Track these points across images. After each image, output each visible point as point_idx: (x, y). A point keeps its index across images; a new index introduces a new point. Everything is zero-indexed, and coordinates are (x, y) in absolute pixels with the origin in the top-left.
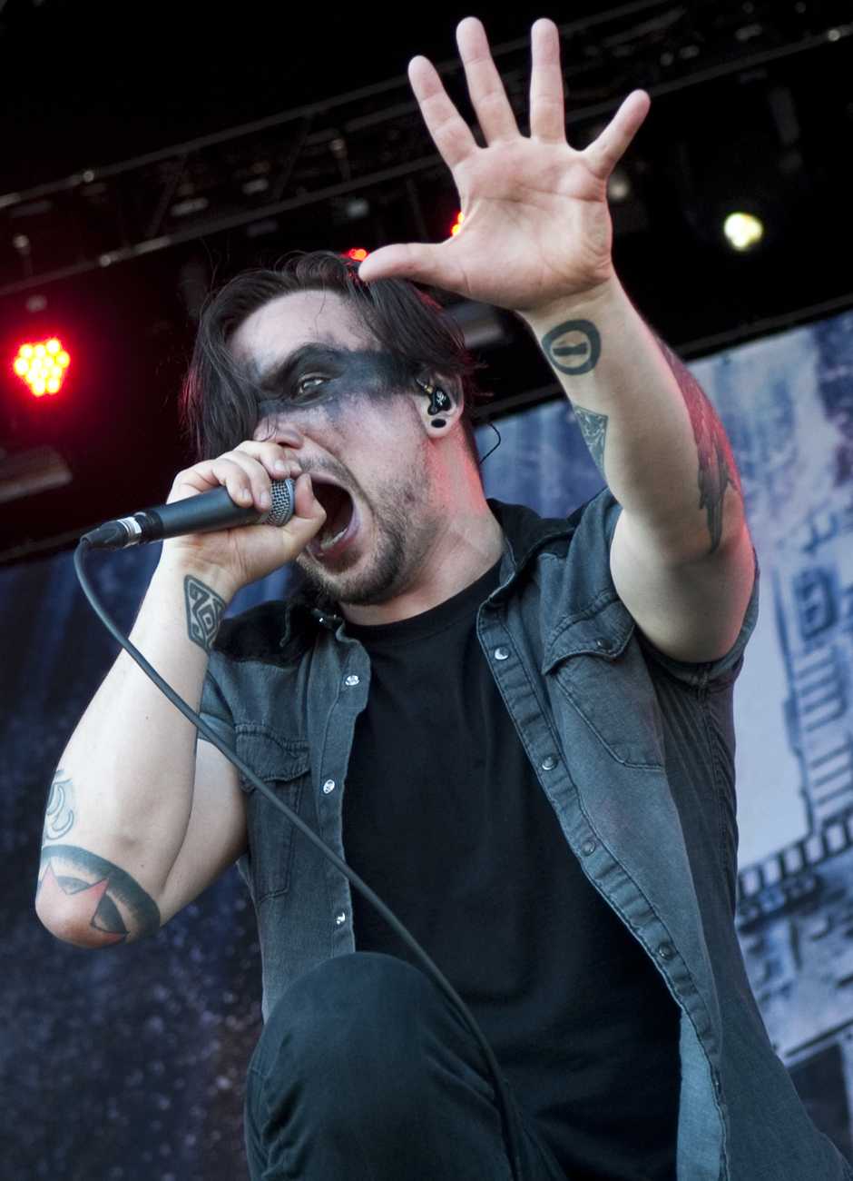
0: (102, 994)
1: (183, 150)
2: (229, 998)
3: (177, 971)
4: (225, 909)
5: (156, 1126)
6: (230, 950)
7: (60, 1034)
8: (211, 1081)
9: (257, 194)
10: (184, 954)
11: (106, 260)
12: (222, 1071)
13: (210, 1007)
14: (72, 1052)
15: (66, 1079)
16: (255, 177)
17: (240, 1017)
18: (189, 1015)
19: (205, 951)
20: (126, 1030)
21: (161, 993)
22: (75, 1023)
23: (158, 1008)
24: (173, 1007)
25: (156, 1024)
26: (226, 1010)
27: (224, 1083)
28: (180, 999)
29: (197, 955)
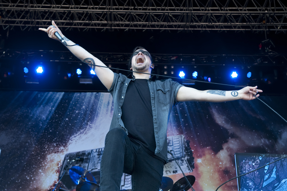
0: (22, 139)
1: (63, 52)
2: (37, 144)
3: (32, 139)
4: (40, 134)
5: (23, 155)
6: (39, 139)
7: (15, 142)
8: (32, 152)
9: (70, 59)
10: (33, 138)
11: (51, 61)
12: (33, 152)
13: (34, 144)
14: (16, 144)
15: (14, 147)
16: (71, 57)
17: (37, 146)
18: (32, 144)
19: (36, 138)
20: (23, 144)
21: (29, 141)
22: (18, 141)
23: (28, 143)
24: (30, 143)
25: (27, 144)
26: (36, 145)
27: (33, 153)
28: (31, 142)
29: (35, 138)
